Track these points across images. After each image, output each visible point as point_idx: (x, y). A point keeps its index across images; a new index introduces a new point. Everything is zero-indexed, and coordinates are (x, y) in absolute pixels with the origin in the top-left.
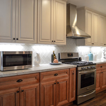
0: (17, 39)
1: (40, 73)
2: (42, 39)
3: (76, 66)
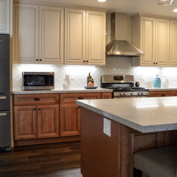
0: (41, 60)
1: (59, 94)
2: (70, 59)
3: (112, 90)
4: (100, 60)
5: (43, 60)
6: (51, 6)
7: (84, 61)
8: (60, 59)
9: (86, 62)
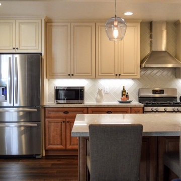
0: (72, 75)
3: (143, 105)
4: (134, 73)
5: (74, 75)
6: (83, 22)
7: (116, 75)
8: (91, 74)
9: (118, 76)
